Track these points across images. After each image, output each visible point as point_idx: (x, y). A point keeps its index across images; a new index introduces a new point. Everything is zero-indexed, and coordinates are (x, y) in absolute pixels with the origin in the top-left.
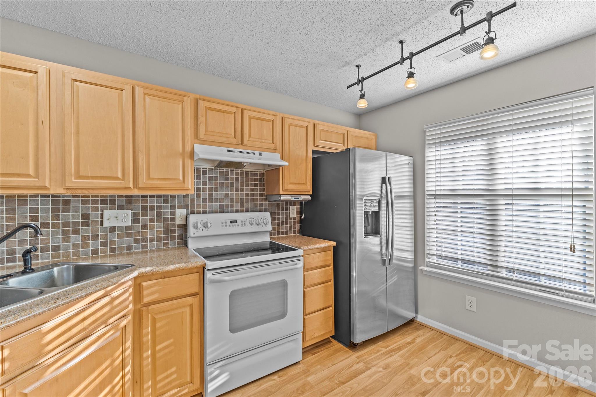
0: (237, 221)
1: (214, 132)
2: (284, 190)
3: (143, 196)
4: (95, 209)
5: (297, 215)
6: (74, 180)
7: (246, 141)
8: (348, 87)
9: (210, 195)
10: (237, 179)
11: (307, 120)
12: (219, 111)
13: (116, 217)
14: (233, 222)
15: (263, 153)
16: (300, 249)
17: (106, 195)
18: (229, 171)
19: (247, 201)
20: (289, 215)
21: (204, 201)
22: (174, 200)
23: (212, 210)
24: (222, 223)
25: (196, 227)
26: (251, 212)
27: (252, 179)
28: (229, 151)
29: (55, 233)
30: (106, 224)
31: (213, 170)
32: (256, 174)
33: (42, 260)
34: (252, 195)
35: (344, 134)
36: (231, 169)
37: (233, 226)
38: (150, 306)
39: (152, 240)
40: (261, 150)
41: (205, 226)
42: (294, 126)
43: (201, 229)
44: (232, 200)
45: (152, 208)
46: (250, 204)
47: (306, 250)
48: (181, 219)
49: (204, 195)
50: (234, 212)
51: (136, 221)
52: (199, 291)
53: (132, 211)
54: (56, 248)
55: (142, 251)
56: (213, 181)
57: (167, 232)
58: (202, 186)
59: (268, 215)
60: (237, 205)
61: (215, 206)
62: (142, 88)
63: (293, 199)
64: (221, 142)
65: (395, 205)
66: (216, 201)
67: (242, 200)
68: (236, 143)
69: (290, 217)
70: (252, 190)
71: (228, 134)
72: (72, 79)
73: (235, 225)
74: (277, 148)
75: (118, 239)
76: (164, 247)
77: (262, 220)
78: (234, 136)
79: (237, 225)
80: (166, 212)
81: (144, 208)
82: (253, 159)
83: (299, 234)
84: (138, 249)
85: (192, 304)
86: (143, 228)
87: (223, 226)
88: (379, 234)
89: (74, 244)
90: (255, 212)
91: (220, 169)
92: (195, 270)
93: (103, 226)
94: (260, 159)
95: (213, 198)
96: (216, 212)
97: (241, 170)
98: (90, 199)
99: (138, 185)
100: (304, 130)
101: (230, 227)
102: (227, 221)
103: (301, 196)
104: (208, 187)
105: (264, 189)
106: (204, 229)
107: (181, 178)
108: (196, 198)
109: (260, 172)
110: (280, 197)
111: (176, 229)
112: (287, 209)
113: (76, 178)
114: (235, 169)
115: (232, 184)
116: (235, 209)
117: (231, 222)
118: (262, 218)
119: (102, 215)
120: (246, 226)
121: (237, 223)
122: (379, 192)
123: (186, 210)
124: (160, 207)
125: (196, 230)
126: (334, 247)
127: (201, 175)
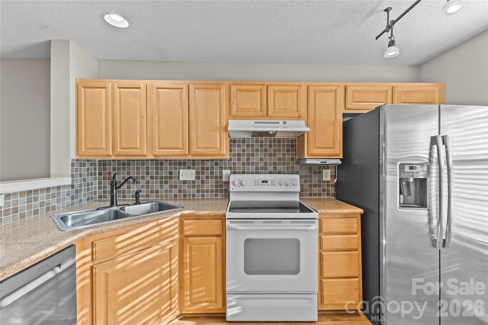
0: (267, 181)
1: (244, 109)
2: (309, 154)
3: (202, 160)
4: (175, 169)
5: (331, 178)
6: (157, 150)
7: (270, 113)
8: (377, 38)
9: (248, 159)
10: (270, 146)
11: (337, 84)
12: (248, 91)
13: (186, 174)
14: (264, 181)
15: (287, 121)
16: (317, 212)
17: (181, 159)
18: (264, 139)
19: (280, 164)
20: (322, 178)
21: (243, 164)
22: (222, 163)
23: (250, 171)
24: (255, 182)
25: (234, 184)
26: (283, 173)
27: (284, 146)
28: (255, 123)
29: (157, 182)
30: (181, 178)
31: (250, 139)
32: (288, 141)
33: (151, 198)
34: (284, 159)
35: (387, 91)
36: (265, 137)
37: (264, 185)
38: (188, 237)
39: (207, 191)
40: (285, 119)
41: (241, 184)
42: (320, 92)
43: (238, 186)
44: (266, 164)
45: (207, 169)
46: (282, 167)
47: (323, 214)
48: (226, 177)
49: (244, 159)
50: (267, 174)
51: (198, 177)
52: (222, 234)
53: (195, 170)
54: (157, 192)
55: (201, 199)
56: (250, 148)
57: (216, 186)
58: (241, 153)
59: (297, 177)
60: (271, 168)
61: (252, 168)
62: (193, 85)
63: (320, 163)
64: (250, 116)
65: (453, 172)
66: (253, 164)
67: (274, 164)
68: (262, 115)
69: (323, 180)
70: (284, 155)
71: (255, 109)
72: (156, 88)
73: (266, 185)
74: (301, 115)
75: (187, 188)
76: (215, 197)
77: (290, 181)
78: (260, 109)
79: (267, 185)
80: (216, 171)
81: (203, 168)
82: (278, 127)
83: (333, 198)
84: (199, 197)
85: (216, 243)
86: (202, 182)
87: (255, 185)
88: (426, 207)
89: (165, 190)
90: (287, 174)
91: (256, 138)
92: (219, 217)
93: (179, 179)
94: (285, 127)
95: (250, 162)
96: (253, 173)
97: (274, 137)
98: (173, 162)
99: (191, 152)
100: (332, 95)
101: (261, 186)
102: (259, 181)
103: (330, 160)
104: (246, 153)
105: (296, 153)
106: (240, 186)
107: (218, 146)
108: (237, 162)
109: (292, 138)
110: (306, 161)
111: (223, 185)
112: (320, 173)
113: (158, 150)
114: (268, 137)
115: (266, 150)
116: (268, 171)
117: (263, 182)
118: (290, 180)
119: (179, 172)
120: (276, 185)
121: (267, 182)
122: (427, 156)
123: (229, 171)
124: (212, 168)
125: (235, 187)
126: (362, 216)
127: (241, 144)
